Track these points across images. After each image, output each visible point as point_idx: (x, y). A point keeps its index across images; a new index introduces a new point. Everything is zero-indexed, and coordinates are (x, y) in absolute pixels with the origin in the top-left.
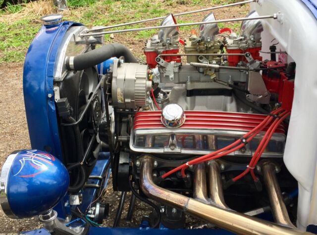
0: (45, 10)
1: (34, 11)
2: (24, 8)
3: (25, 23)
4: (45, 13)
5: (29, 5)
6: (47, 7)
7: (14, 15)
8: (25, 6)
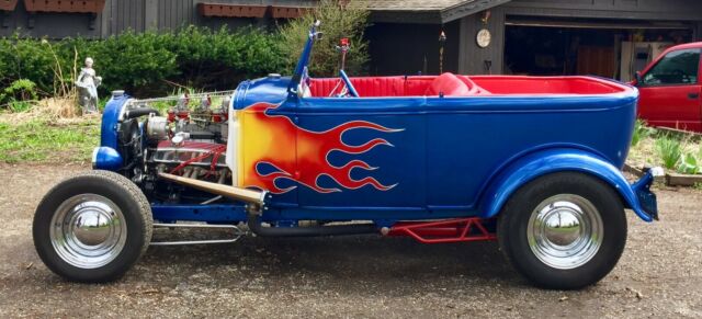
0: (66, 111)
1: (50, 110)
2: (34, 106)
3: (37, 124)
4: (65, 114)
5: (43, 102)
6: (68, 107)
7: (20, 115)
8: (35, 104)
